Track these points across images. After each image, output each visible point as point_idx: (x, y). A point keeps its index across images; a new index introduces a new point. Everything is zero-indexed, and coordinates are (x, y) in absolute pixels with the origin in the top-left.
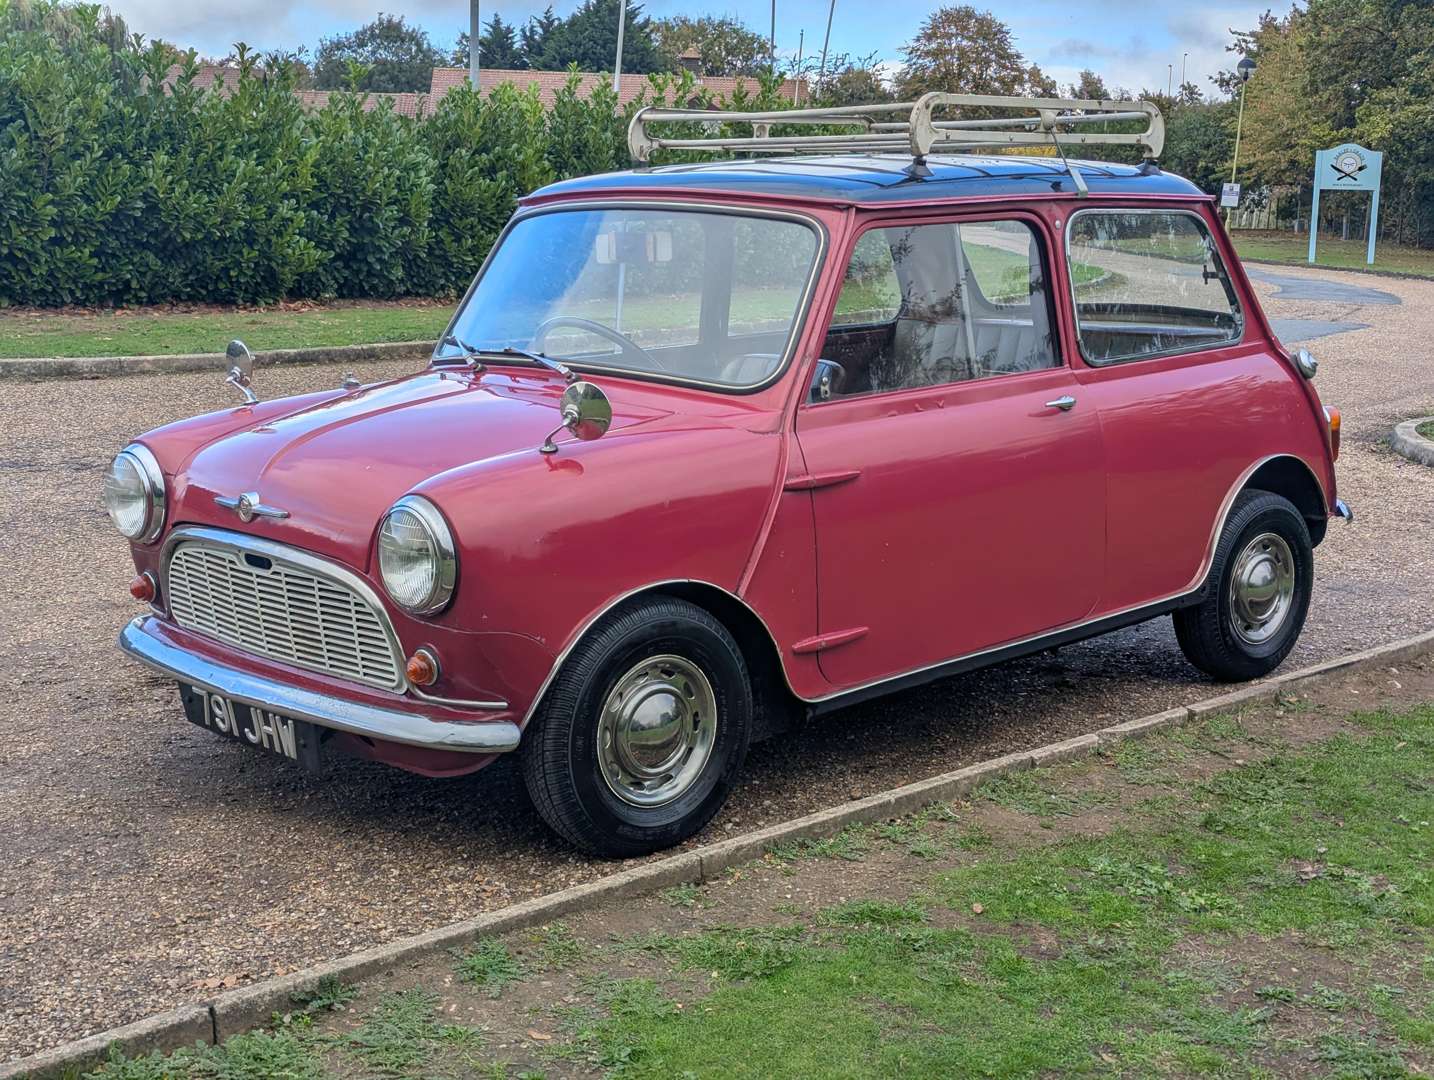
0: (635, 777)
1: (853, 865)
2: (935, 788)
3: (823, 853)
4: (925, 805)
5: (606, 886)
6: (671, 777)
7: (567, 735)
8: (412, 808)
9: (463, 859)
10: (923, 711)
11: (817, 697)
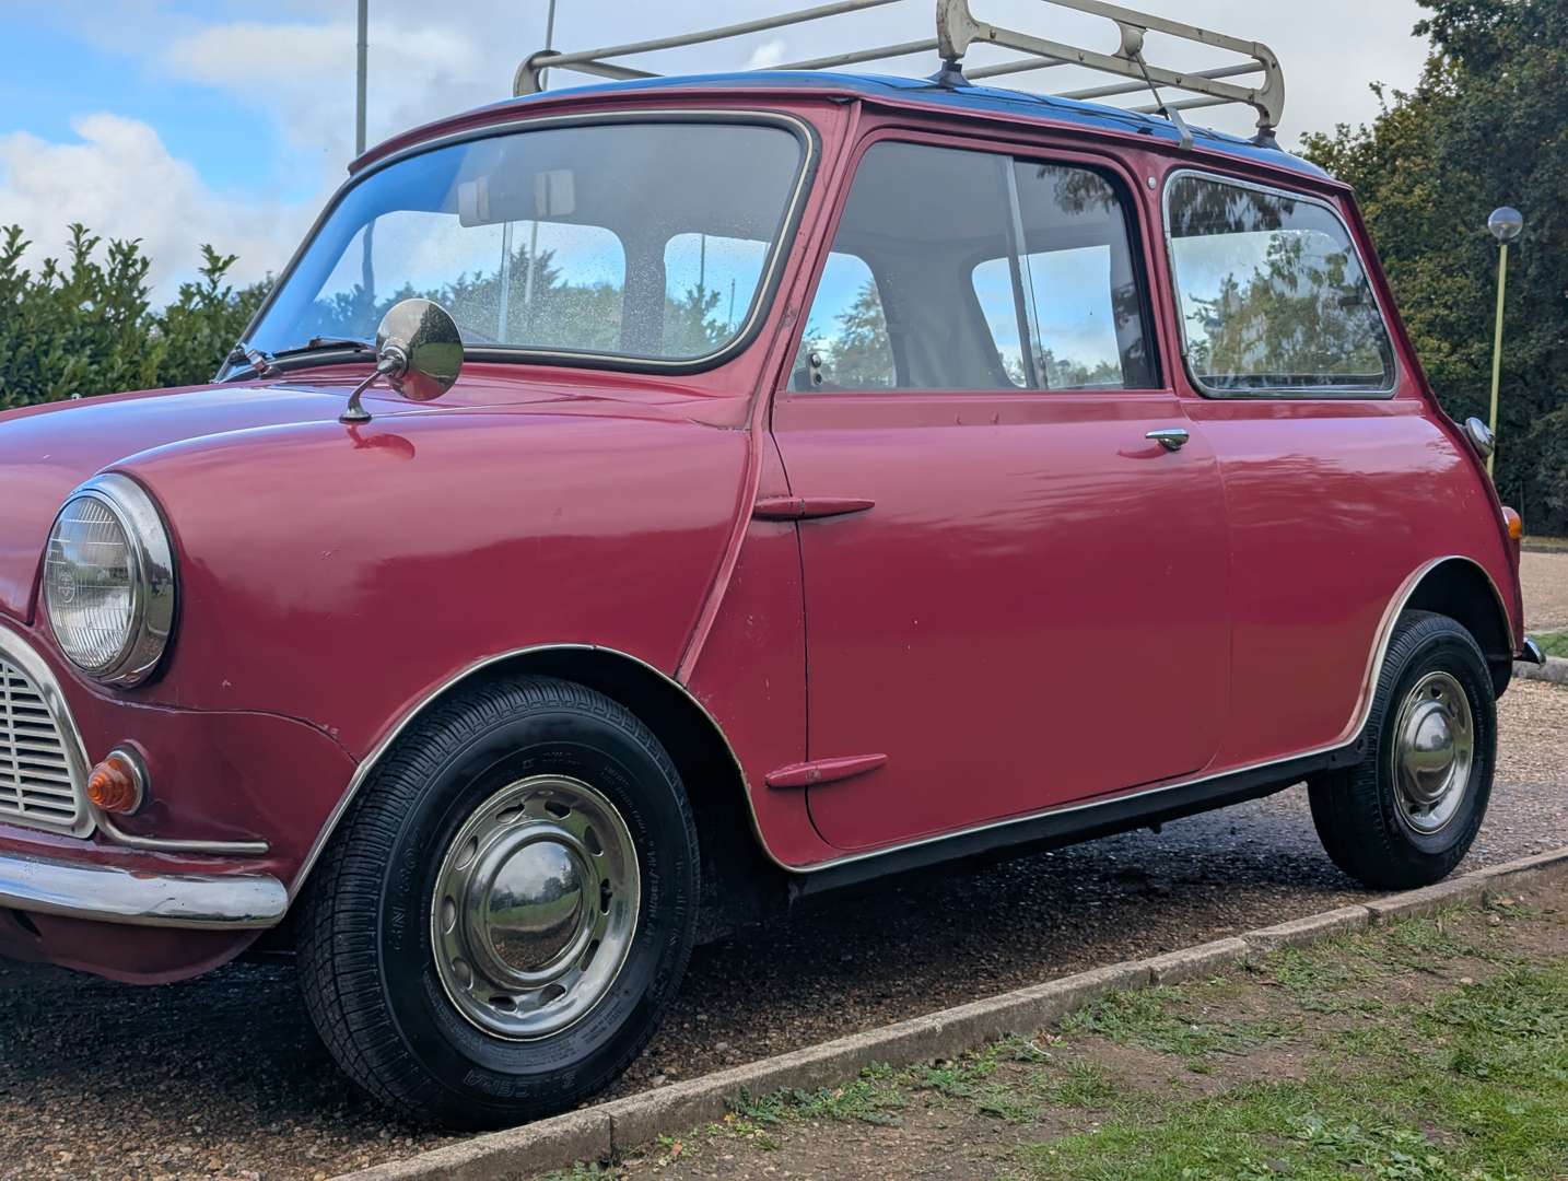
0: (497, 987)
1: (880, 1132)
2: (1006, 1010)
3: (828, 1115)
4: (991, 1039)
5: (432, 1166)
6: (563, 990)
7: (375, 903)
8: (127, 1058)
9: (195, 1134)
10: (952, 924)
11: (805, 865)
